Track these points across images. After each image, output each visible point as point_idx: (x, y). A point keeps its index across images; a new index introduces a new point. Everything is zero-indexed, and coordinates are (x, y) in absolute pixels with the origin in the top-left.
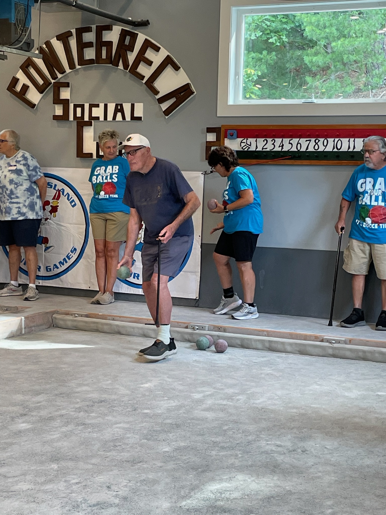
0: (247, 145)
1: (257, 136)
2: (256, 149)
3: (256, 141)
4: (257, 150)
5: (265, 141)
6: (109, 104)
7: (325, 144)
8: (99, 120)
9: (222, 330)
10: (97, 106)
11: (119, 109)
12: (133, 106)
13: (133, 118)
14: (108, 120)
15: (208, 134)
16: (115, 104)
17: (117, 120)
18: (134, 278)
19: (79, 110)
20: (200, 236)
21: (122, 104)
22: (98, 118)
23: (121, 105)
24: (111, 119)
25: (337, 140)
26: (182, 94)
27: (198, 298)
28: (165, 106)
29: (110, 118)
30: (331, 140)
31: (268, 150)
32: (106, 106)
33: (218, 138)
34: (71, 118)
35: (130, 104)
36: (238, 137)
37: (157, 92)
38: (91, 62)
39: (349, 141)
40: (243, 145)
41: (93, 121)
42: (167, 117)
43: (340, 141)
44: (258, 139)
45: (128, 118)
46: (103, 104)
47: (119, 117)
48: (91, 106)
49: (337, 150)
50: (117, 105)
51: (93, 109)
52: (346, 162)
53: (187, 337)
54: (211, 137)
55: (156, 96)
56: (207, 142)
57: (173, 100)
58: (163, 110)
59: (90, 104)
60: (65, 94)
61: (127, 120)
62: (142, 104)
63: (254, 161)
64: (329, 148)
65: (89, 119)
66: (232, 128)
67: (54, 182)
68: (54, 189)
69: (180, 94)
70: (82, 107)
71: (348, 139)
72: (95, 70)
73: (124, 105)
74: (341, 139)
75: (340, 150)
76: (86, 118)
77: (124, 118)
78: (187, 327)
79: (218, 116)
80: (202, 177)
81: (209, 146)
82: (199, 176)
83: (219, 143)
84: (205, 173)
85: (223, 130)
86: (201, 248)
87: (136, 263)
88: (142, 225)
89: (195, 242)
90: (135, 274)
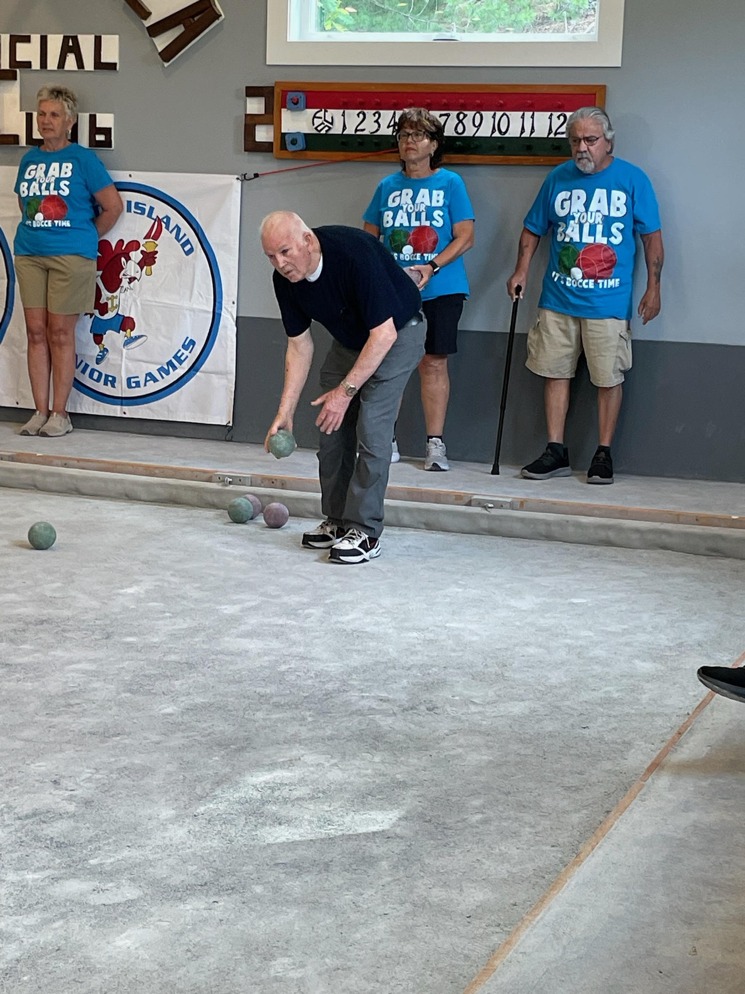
0: (326, 124)
1: (345, 106)
2: (344, 130)
3: (343, 115)
4: (344, 133)
5: (361, 116)
6: (49, 37)
7: (477, 124)
8: (30, 67)
9: (278, 484)
10: (27, 39)
11: (71, 46)
12: (98, 41)
13: (99, 65)
14: (49, 68)
15: (248, 99)
16: (61, 37)
17: (67, 68)
18: (106, 384)
20: (234, 303)
21: (76, 37)
22: (28, 65)
23: (75, 39)
24: (55, 68)
25: (499, 114)
26: (196, 19)
27: (231, 424)
28: (162, 42)
29: (53, 63)
30: (488, 115)
31: (366, 133)
32: (44, 40)
33: (269, 108)
35: (91, 38)
36: (307, 107)
37: (146, 14)
39: (523, 117)
40: (317, 122)
41: (18, 70)
42: (166, 65)
43: (505, 117)
44: (346, 111)
45: (89, 64)
46: (39, 36)
47: (71, 62)
48: (15, 40)
49: (499, 135)
50: (66, 39)
51: (18, 45)
52: (516, 159)
53: (210, 498)
54: (255, 106)
55: (144, 22)
56: (246, 115)
57: (178, 31)
58: (160, 50)
59: (11, 36)
61: (86, 69)
62: (117, 37)
63: (340, 155)
64: (485, 131)
65: (10, 67)
66: (297, 88)
69: (193, 17)
71: (521, 113)
73: (81, 38)
74: (507, 113)
75: (507, 135)
76: (5, 64)
77: (80, 64)
78: (209, 480)
79: (267, 63)
80: (238, 185)
81: (251, 123)
82: (232, 184)
83: (270, 117)
84: (244, 178)
85: (277, 92)
86: (237, 325)
87: (110, 356)
88: (121, 280)
89: (224, 314)
90: (107, 376)
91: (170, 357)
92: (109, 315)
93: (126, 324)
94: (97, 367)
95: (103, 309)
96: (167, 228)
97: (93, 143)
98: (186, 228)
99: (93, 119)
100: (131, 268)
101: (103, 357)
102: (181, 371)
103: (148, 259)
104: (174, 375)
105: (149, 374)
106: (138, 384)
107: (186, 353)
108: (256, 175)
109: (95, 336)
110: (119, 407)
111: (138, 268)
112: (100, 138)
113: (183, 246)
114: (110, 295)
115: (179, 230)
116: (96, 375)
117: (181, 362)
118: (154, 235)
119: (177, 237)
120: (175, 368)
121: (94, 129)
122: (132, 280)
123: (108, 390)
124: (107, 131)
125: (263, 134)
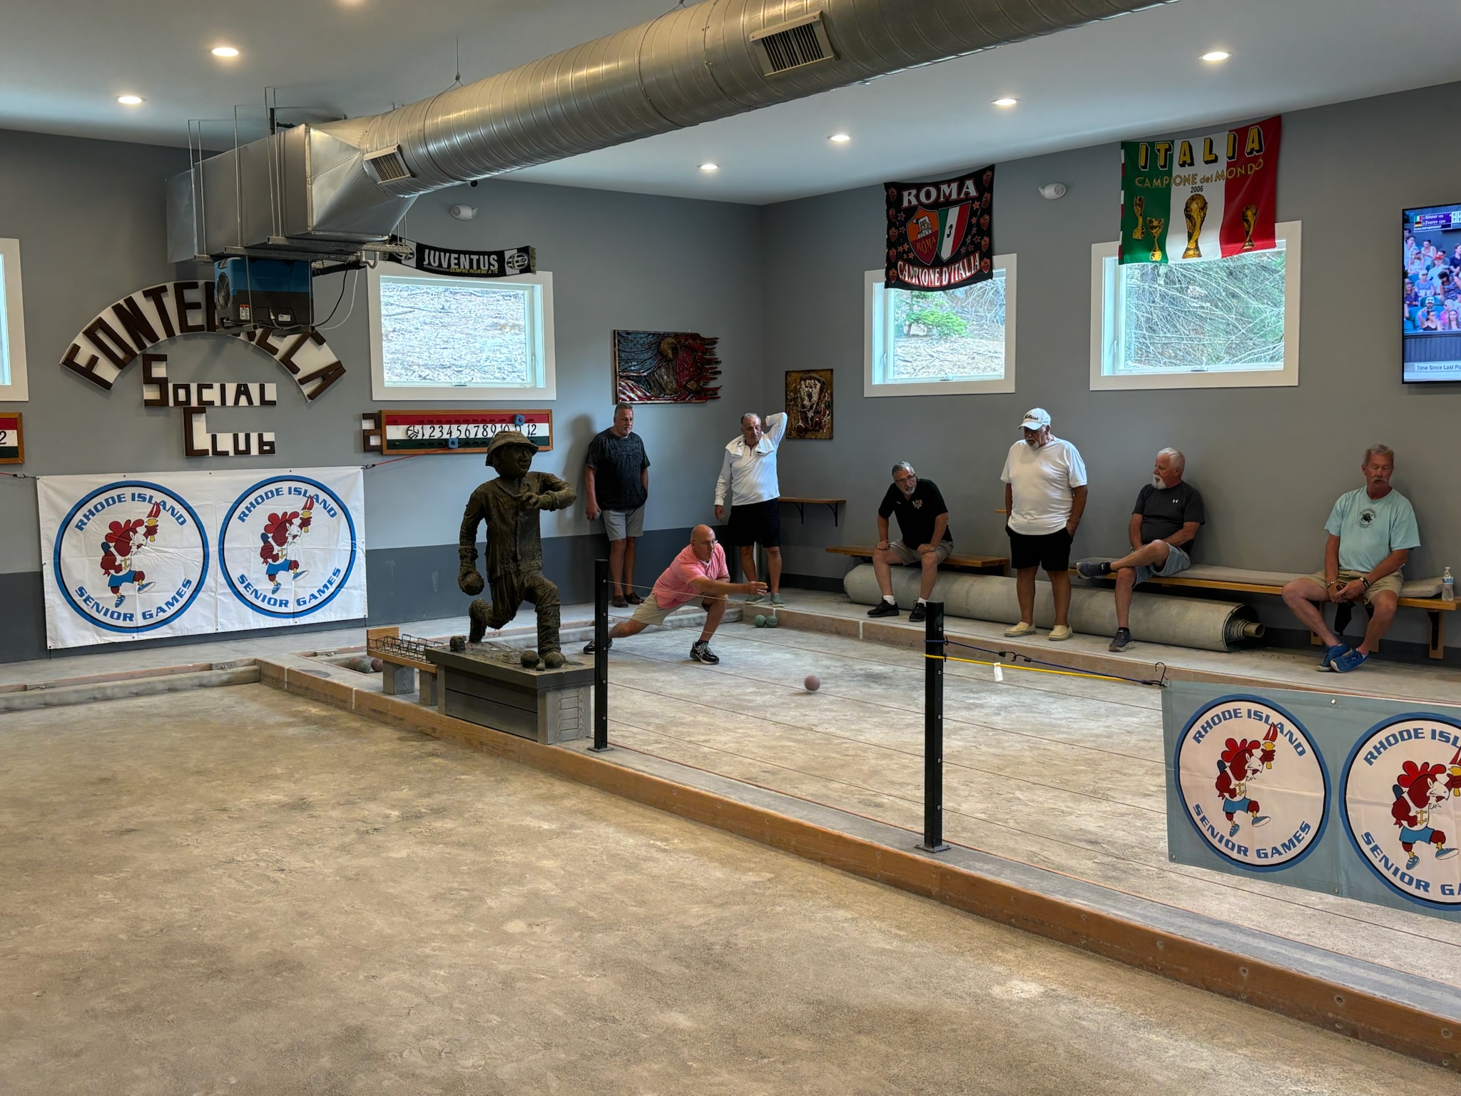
6: (227, 385)
8: (214, 405)
10: (210, 387)
11: (242, 390)
12: (262, 388)
13: (263, 402)
14: (227, 404)
15: (363, 421)
16: (236, 384)
17: (240, 404)
18: (280, 606)
19: (182, 393)
20: (363, 543)
22: (211, 403)
23: (246, 386)
24: (232, 405)
26: (331, 374)
28: (307, 389)
29: (230, 401)
31: (436, 437)
32: (223, 388)
33: (378, 425)
34: (171, 403)
35: (258, 385)
36: (402, 424)
37: (295, 370)
38: (198, 328)
40: (410, 433)
41: (204, 407)
42: (311, 401)
45: (256, 401)
46: (219, 385)
47: (243, 401)
48: (201, 387)
50: (239, 386)
51: (204, 390)
54: (368, 425)
55: (294, 376)
56: (363, 430)
57: (318, 382)
58: (307, 394)
59: (198, 385)
60: (159, 371)
61: (255, 404)
62: (275, 385)
63: (422, 451)
65: (199, 405)
66: (397, 413)
67: (148, 492)
68: (150, 501)
69: (329, 373)
70: (187, 388)
72: (202, 338)
73: (251, 386)
76: (194, 403)
77: (250, 401)
79: (374, 400)
80: (361, 471)
81: (366, 435)
82: (359, 472)
83: (379, 430)
84: (366, 468)
85: (383, 415)
86: (366, 557)
87: (282, 587)
88: (287, 538)
89: (358, 550)
90: (281, 601)
91: (326, 582)
92: (280, 561)
93: (293, 565)
94: (274, 596)
95: (276, 558)
96: (317, 502)
97: (261, 451)
98: (330, 502)
99: (260, 436)
100: (294, 529)
101: (277, 589)
102: (332, 589)
103: (305, 523)
104: (328, 593)
105: (312, 595)
106: (305, 602)
107: (335, 578)
108: (374, 466)
109: (269, 575)
110: (291, 619)
111: (299, 529)
112: (266, 448)
113: (329, 512)
114: (280, 548)
115: (325, 501)
116: (272, 602)
117: (331, 584)
118: (308, 507)
119: (325, 508)
120: (327, 588)
121: (261, 443)
122: (295, 537)
123: (283, 609)
124: (271, 444)
125: (374, 441)
